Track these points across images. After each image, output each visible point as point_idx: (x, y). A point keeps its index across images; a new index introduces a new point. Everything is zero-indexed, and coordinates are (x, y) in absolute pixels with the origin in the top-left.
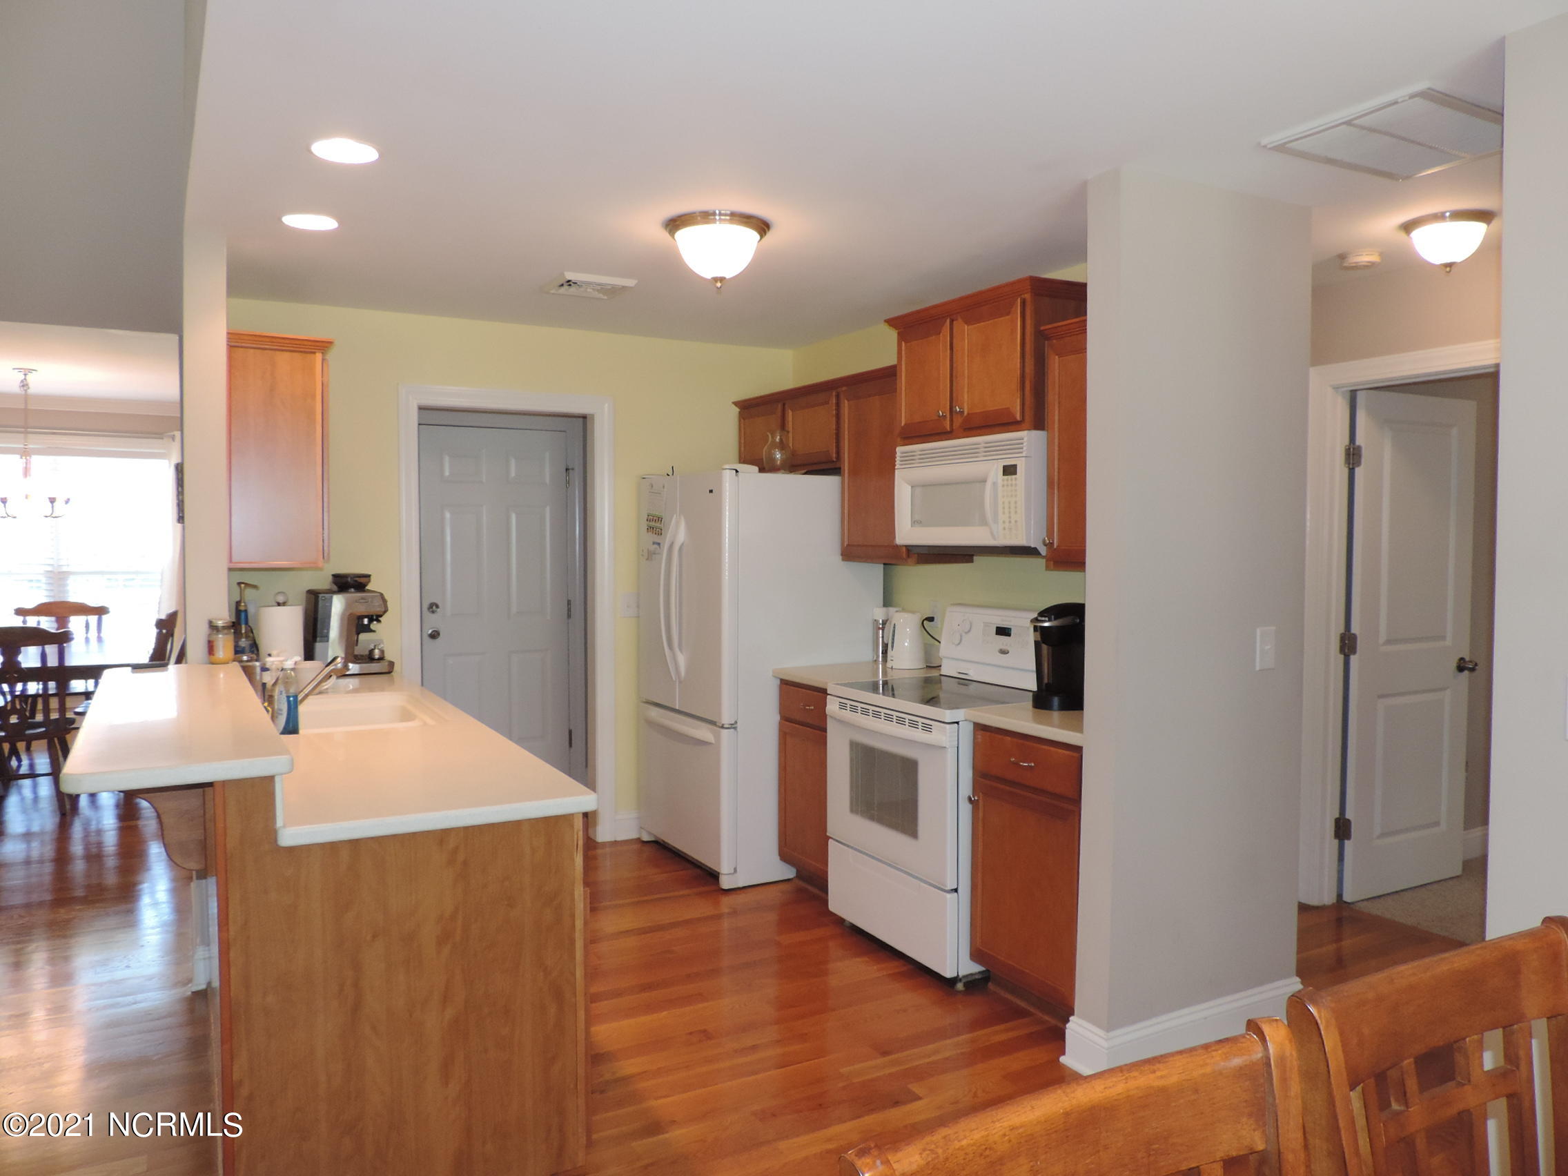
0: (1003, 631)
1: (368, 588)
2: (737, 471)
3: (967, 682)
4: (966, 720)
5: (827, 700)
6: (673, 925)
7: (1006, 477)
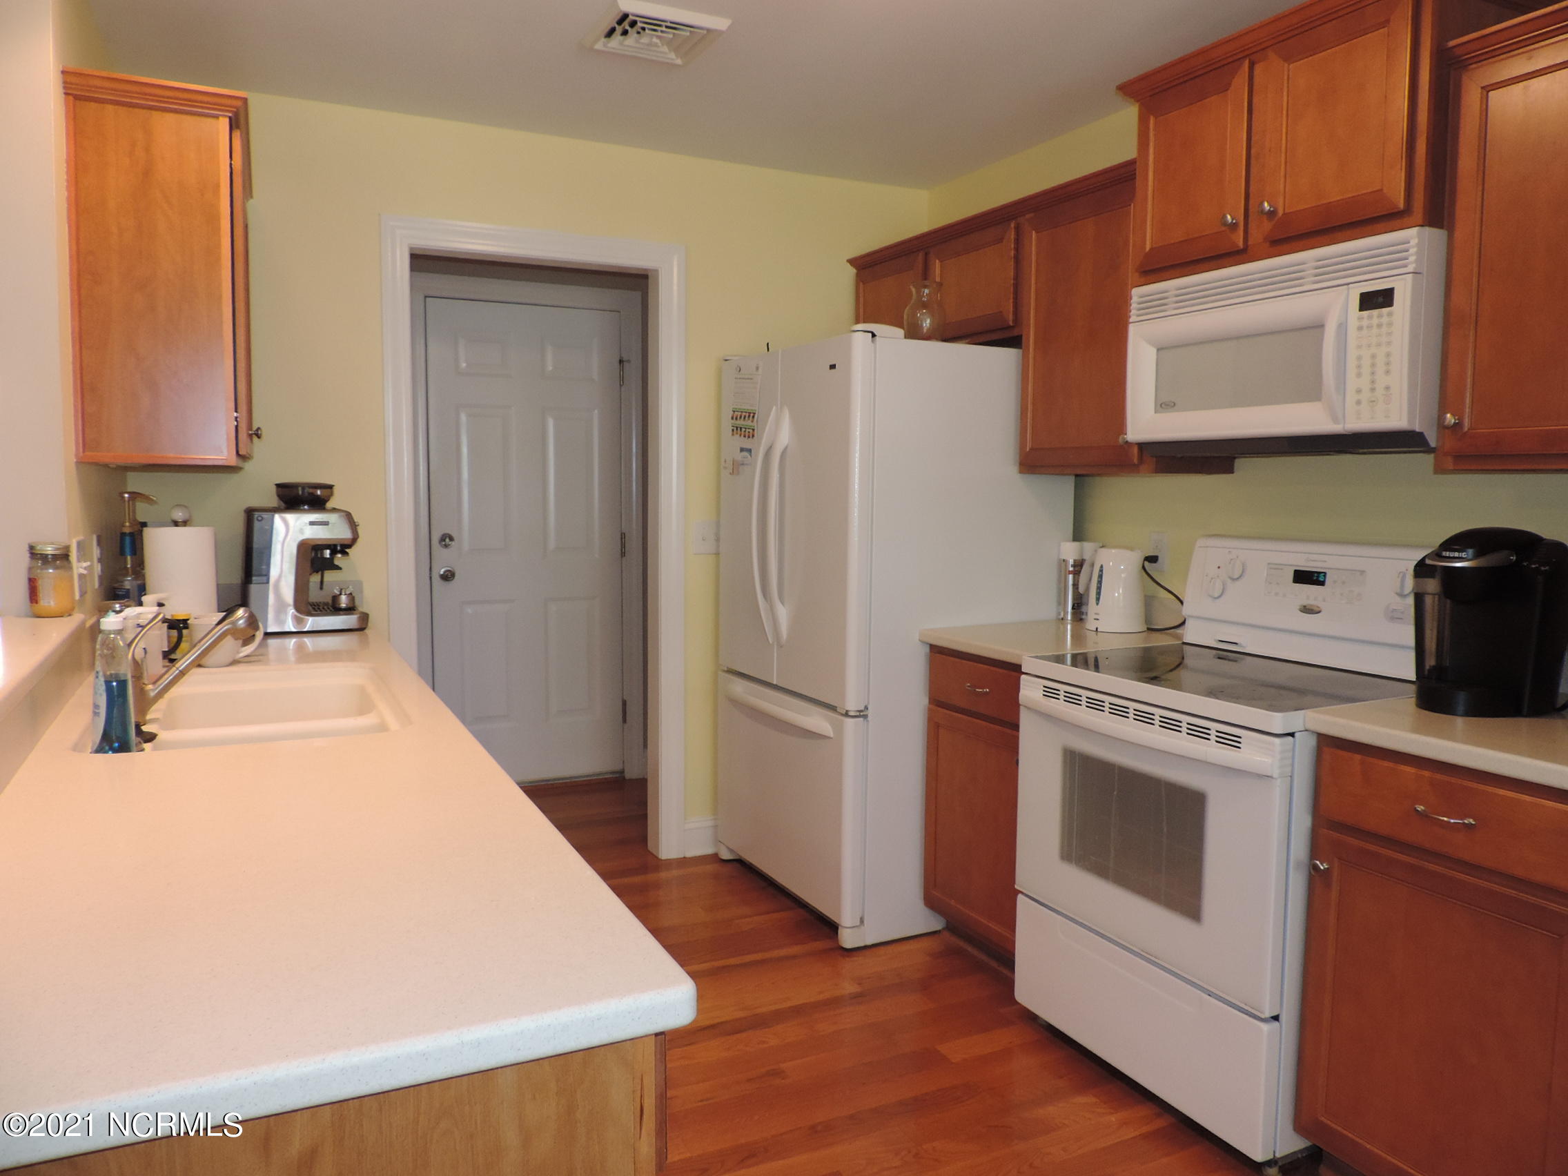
0: (1304, 577)
1: (329, 505)
2: (874, 335)
3: (1238, 655)
4: (1306, 730)
5: (1022, 682)
6: (778, 1017)
7: (1365, 313)
